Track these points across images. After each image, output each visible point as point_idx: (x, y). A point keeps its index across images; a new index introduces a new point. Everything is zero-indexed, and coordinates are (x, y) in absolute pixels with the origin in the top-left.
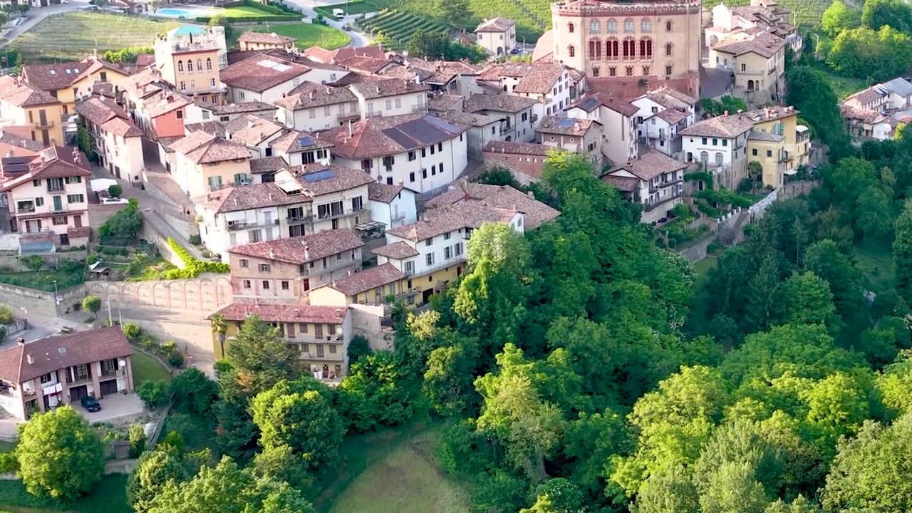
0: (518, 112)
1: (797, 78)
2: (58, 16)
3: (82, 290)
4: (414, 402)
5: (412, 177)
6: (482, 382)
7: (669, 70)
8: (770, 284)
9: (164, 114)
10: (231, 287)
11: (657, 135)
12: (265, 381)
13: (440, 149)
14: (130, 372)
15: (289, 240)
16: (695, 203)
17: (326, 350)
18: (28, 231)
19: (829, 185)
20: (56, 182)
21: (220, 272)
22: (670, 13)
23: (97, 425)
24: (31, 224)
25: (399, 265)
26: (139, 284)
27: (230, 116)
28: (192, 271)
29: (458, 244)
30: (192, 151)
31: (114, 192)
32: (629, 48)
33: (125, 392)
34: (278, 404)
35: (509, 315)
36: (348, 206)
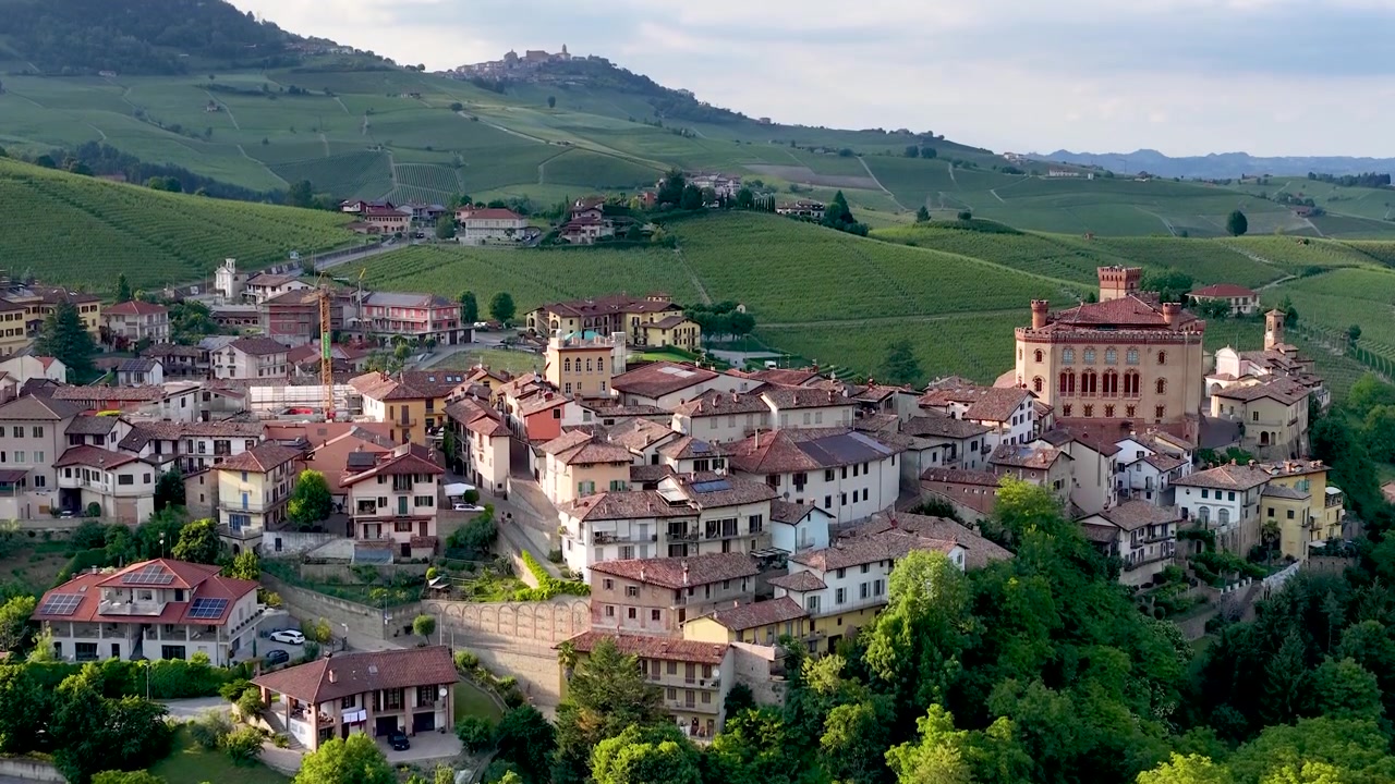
0: (967, 438)
1: (1325, 431)
2: (465, 353)
3: (416, 609)
4: (805, 775)
5: (828, 500)
6: (895, 753)
7: (1160, 411)
8: (1294, 671)
9: (538, 412)
10: (590, 614)
11: (1142, 485)
12: (612, 724)
13: (866, 472)
14: (452, 704)
15: (667, 560)
16: (1191, 567)
17: (698, 697)
18: (366, 536)
19: (1368, 564)
20: (403, 478)
21: (579, 594)
22: (1163, 341)
23: (400, 766)
24: (369, 528)
25: (800, 600)
26: (482, 605)
27: (615, 419)
28: (545, 592)
29: (878, 581)
30: (564, 451)
31: (470, 498)
32: (1110, 382)
33: (443, 731)
34: (624, 754)
35: (937, 671)
36: (743, 526)
